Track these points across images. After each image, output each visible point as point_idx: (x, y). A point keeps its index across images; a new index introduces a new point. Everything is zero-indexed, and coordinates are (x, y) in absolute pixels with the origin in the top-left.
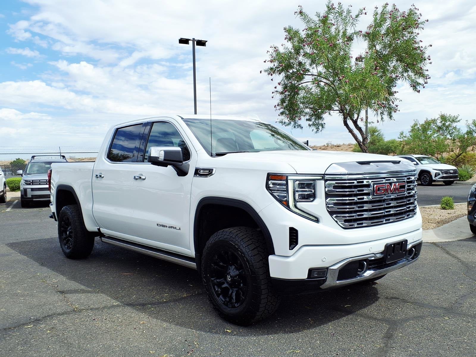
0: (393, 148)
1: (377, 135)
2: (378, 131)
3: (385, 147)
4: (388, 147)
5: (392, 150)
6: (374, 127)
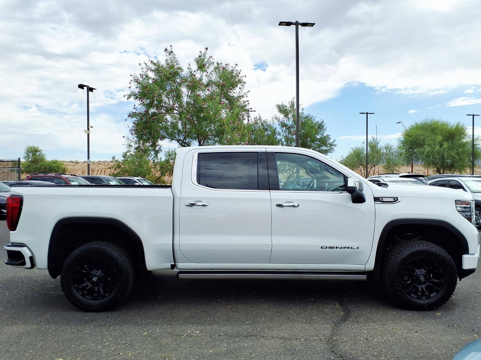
0: (56, 168)
1: (39, 155)
2: (40, 151)
3: (48, 167)
4: (52, 167)
5: (55, 170)
6: (36, 147)
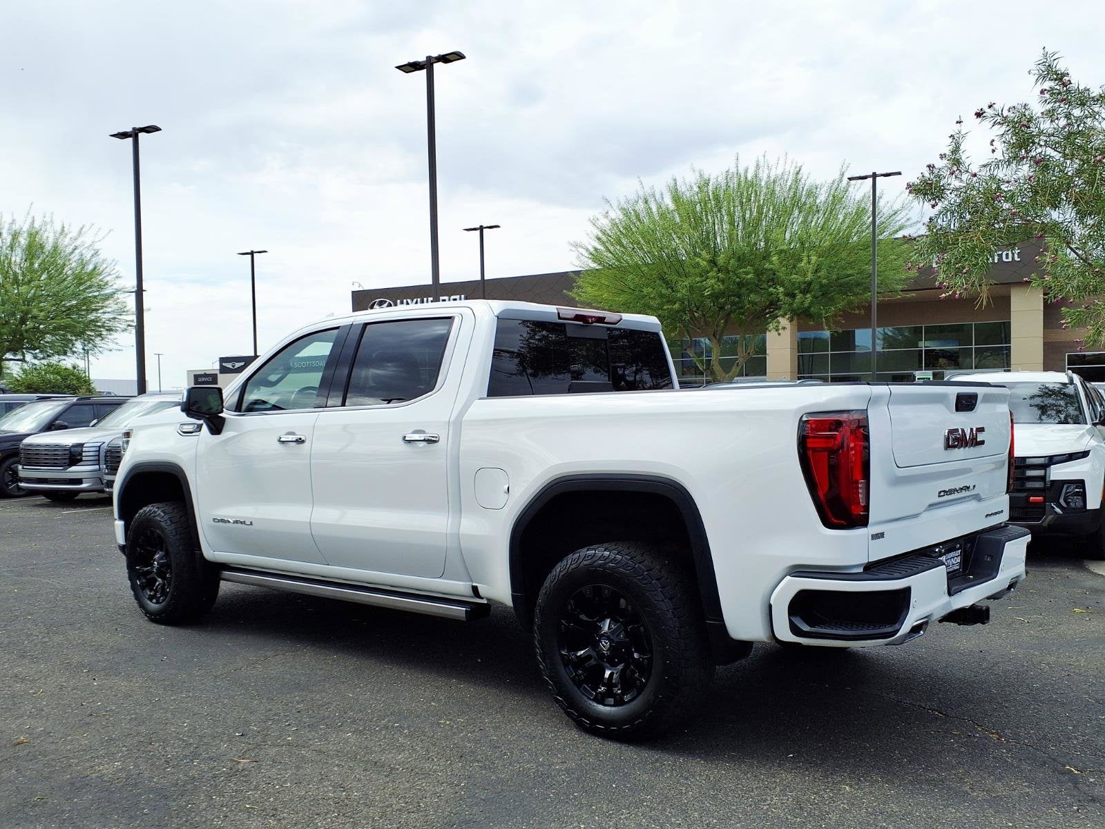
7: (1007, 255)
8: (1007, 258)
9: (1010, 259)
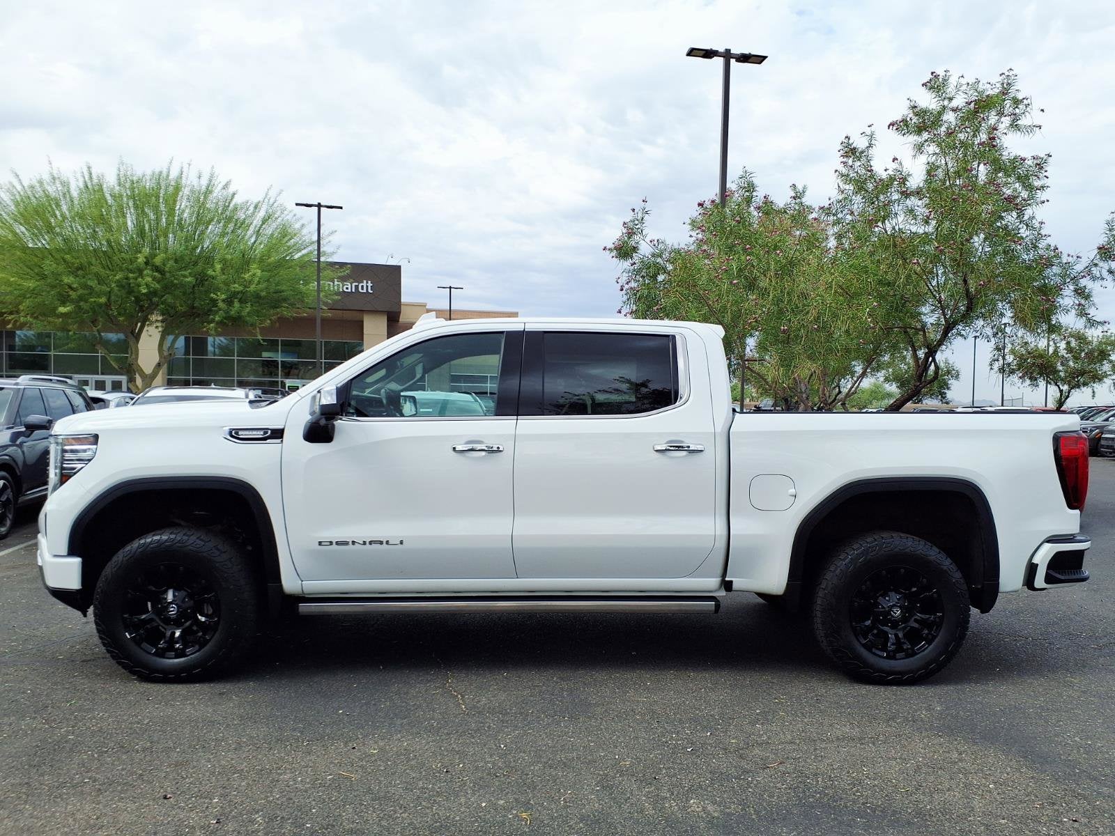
7: (362, 286)
8: (362, 289)
9: (365, 291)
